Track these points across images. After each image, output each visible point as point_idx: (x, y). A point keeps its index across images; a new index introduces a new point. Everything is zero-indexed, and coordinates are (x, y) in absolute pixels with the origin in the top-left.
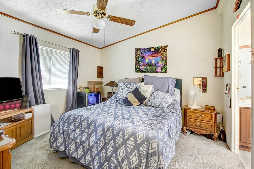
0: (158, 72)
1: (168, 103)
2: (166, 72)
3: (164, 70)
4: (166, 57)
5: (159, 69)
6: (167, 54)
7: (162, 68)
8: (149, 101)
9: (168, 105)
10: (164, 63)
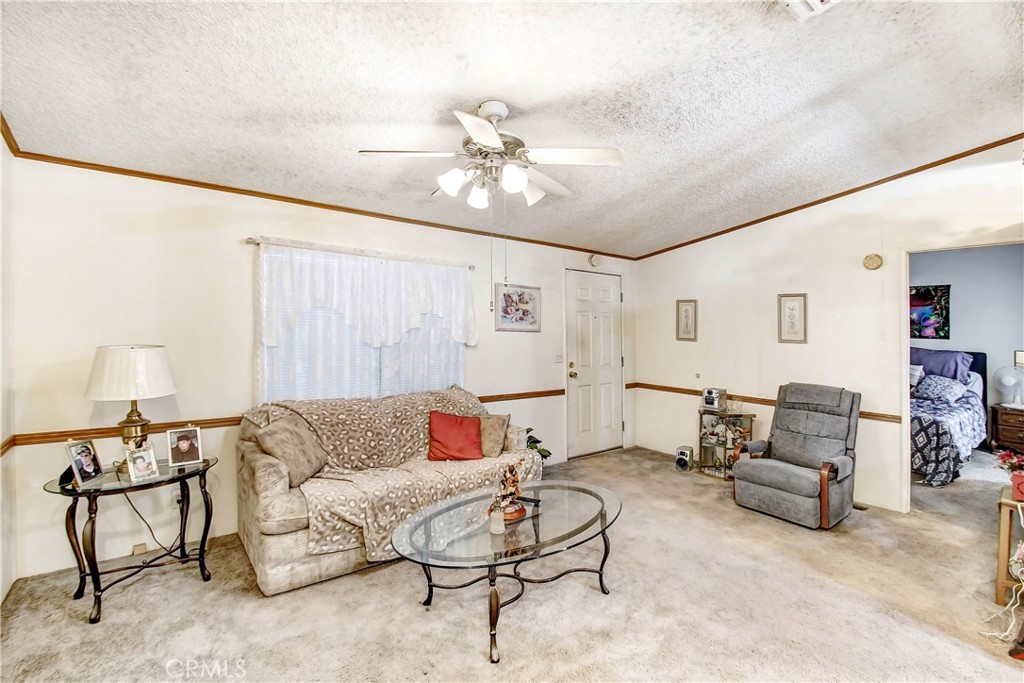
0: (927, 337)
1: (956, 394)
2: (947, 337)
3: (942, 334)
4: (947, 309)
5: (929, 331)
6: (948, 302)
7: (937, 330)
8: (918, 391)
9: (957, 398)
10: (941, 320)
